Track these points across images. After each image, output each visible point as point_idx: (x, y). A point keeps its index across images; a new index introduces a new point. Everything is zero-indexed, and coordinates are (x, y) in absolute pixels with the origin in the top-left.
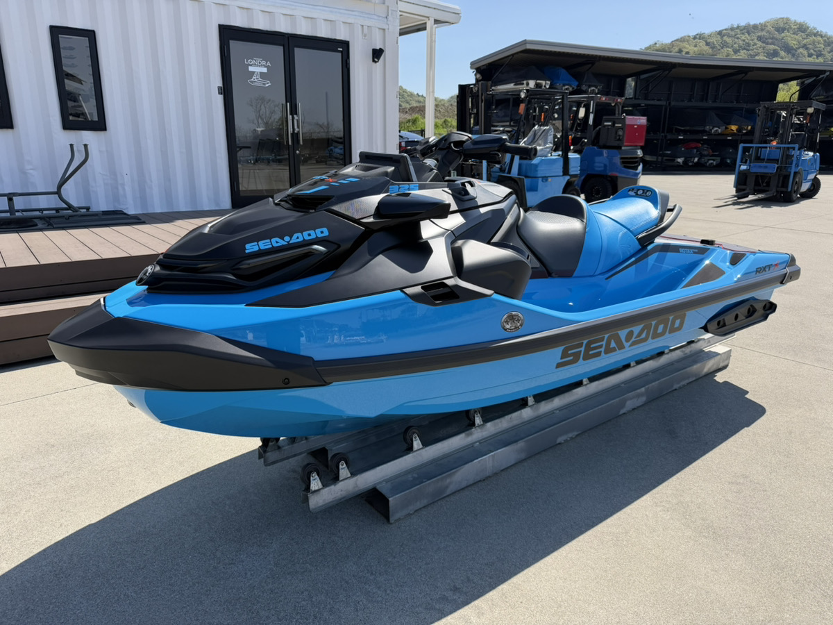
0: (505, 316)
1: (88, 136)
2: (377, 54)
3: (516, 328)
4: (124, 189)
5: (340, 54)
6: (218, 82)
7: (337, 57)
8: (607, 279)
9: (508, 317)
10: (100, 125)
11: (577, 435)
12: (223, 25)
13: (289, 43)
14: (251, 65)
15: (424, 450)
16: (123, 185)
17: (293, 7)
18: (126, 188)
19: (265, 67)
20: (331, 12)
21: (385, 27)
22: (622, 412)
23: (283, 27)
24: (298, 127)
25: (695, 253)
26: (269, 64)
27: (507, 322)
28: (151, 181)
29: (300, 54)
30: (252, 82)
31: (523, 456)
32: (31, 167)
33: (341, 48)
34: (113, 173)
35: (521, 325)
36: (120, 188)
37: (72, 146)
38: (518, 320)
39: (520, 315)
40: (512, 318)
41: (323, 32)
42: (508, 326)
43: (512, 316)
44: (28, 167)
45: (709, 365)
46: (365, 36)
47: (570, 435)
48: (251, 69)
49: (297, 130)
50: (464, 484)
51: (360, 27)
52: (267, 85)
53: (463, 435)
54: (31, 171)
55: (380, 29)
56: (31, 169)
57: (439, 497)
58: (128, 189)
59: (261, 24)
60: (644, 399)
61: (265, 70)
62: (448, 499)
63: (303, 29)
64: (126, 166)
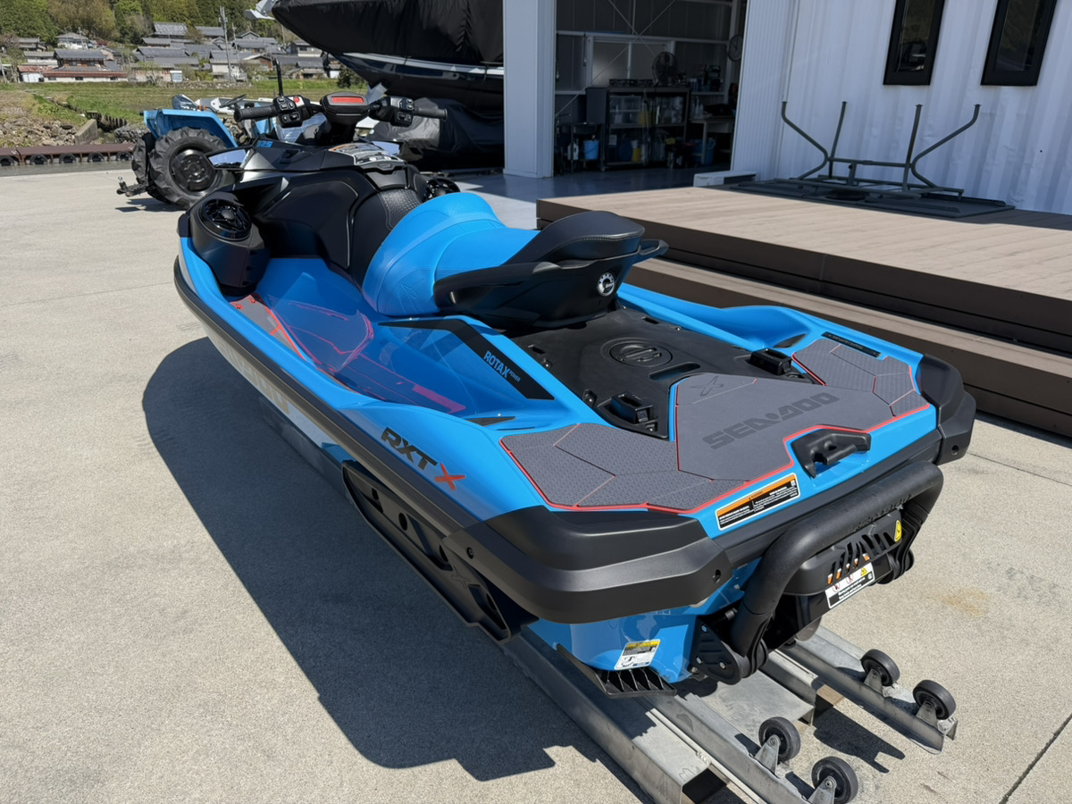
4: (1028, 172)
10: (1028, 78)
18: (1032, 171)
36: (1023, 171)
54: (928, 138)
56: (929, 136)
58: (1035, 173)
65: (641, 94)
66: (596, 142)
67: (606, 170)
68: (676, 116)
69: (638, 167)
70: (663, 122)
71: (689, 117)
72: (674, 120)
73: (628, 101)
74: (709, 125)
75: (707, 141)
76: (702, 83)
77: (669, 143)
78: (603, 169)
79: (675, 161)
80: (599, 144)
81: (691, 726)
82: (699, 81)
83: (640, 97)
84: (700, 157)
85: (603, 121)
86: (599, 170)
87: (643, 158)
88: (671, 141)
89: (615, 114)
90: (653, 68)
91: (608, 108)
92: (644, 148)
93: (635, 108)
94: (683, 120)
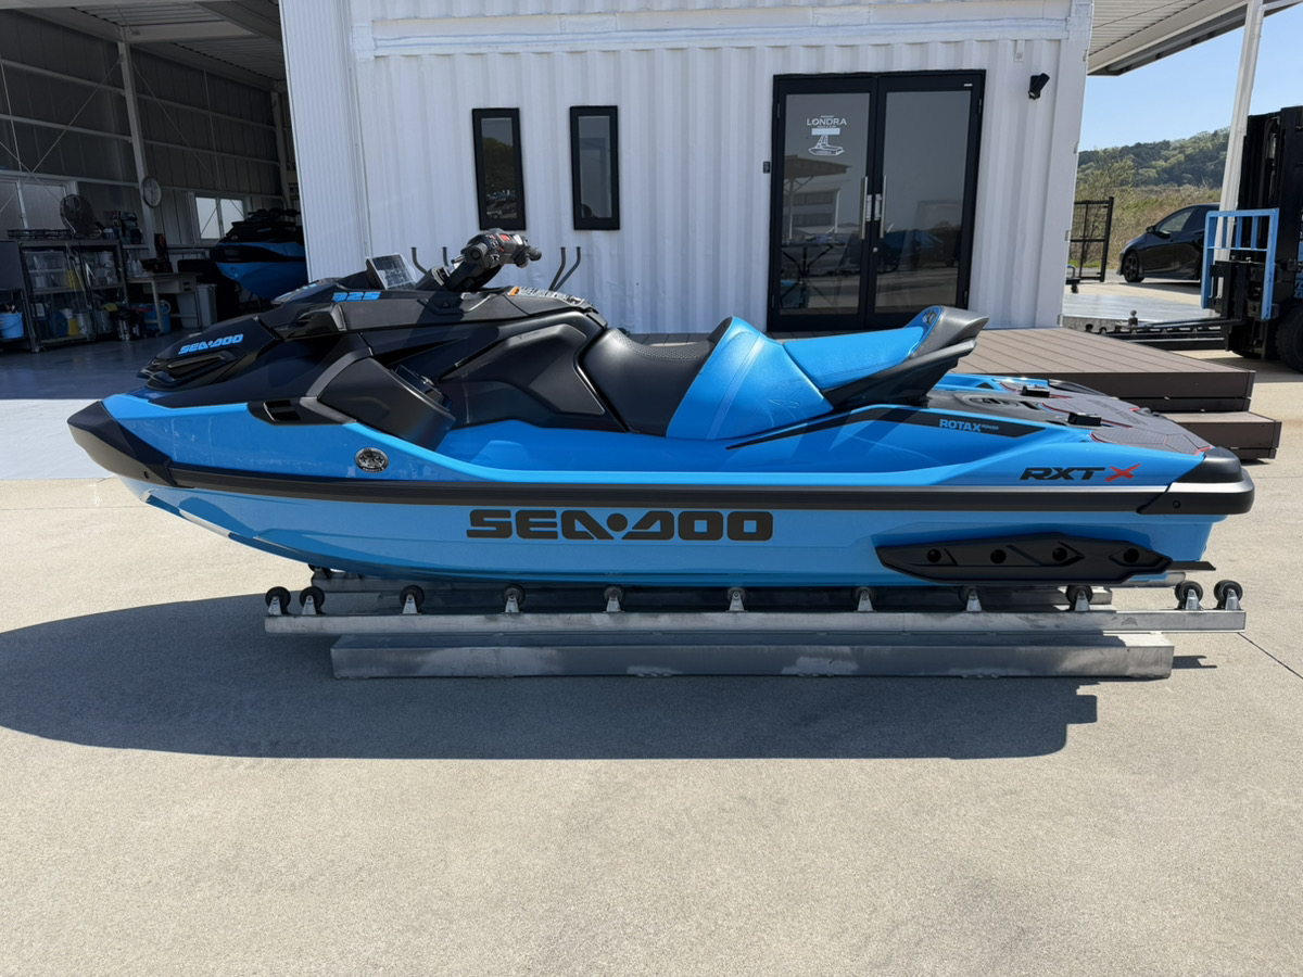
0: (361, 451)
1: (599, 237)
2: (1037, 84)
3: (376, 468)
4: (632, 303)
5: (969, 93)
6: (764, 154)
7: (963, 99)
8: (728, 448)
9: (365, 453)
10: (612, 223)
11: (673, 676)
12: (780, 76)
13: (877, 87)
14: (816, 127)
15: (418, 617)
16: (632, 297)
17: (890, 32)
18: (635, 300)
19: (838, 126)
20: (957, 28)
21: (1061, 35)
22: (786, 670)
23: (871, 63)
24: (881, 213)
25: (983, 430)
26: (844, 121)
27: (363, 459)
28: (664, 292)
29: (894, 100)
30: (815, 151)
31: (557, 670)
32: (538, 274)
33: (972, 83)
34: (622, 282)
35: (385, 466)
36: (628, 302)
37: (578, 249)
38: (380, 460)
39: (382, 453)
40: (370, 455)
41: (940, 61)
42: (365, 464)
43: (371, 453)
44: (536, 274)
45: (1079, 659)
46: (1020, 56)
47: (658, 670)
48: (815, 132)
49: (877, 215)
50: (447, 672)
51: (1011, 44)
52: (837, 154)
53: (481, 617)
55: (1050, 40)
57: (405, 674)
58: (637, 302)
59: (837, 65)
60: (851, 667)
61: (836, 131)
62: (417, 680)
63: (905, 63)
64: (637, 272)
65: (62, 248)
66: (19, 315)
67: (41, 350)
68: (109, 275)
69: (80, 343)
70: (97, 283)
71: (126, 276)
72: (109, 280)
73: (47, 258)
74: (158, 285)
75: (160, 304)
76: (121, 234)
77: (110, 310)
78: (37, 350)
79: (131, 330)
80: (23, 315)
81: (1135, 623)
82: (116, 232)
83: (61, 252)
84: (157, 325)
85: (21, 285)
86: (29, 351)
87: (84, 331)
88: (112, 307)
89: (37, 275)
90: (62, 215)
91: (25, 268)
92: (81, 318)
93: (58, 268)
94: (119, 279)
